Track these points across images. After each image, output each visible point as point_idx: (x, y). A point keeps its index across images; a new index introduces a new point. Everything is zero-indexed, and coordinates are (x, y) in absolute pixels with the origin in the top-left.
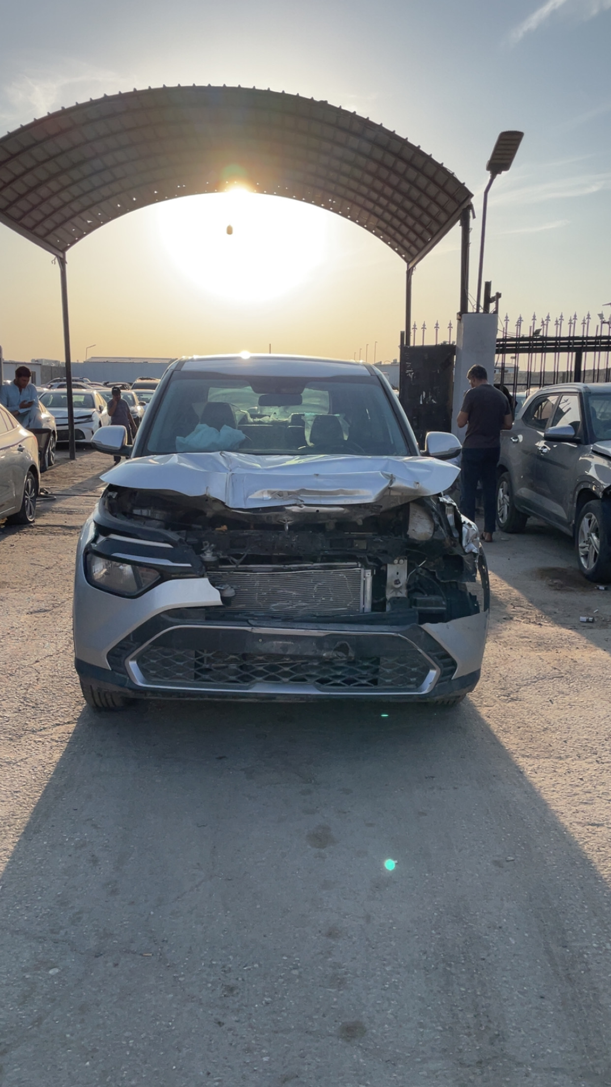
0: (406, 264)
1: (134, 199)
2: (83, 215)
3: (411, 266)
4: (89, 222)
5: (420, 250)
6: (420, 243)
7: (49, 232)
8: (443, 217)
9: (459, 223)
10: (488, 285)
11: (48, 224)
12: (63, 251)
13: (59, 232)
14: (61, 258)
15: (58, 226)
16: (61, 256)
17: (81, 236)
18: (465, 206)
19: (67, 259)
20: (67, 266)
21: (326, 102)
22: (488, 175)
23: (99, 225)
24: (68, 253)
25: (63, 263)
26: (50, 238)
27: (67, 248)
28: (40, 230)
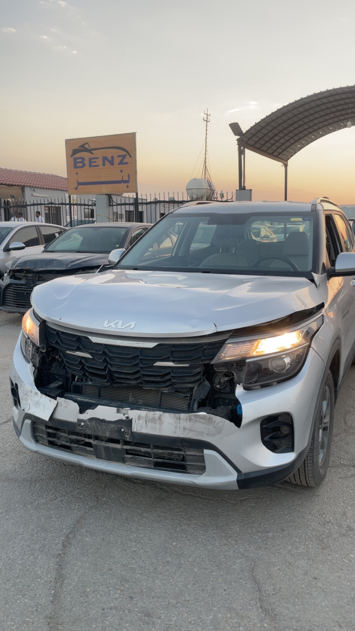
1: (320, 133)
2: (296, 144)
4: (299, 146)
7: (280, 153)
11: (279, 150)
12: (287, 161)
13: (285, 153)
14: (285, 164)
15: (284, 150)
16: (286, 163)
17: (295, 153)
19: (288, 164)
20: (288, 167)
23: (304, 146)
24: (289, 161)
25: (286, 166)
26: (279, 156)
27: (289, 159)
28: (276, 154)
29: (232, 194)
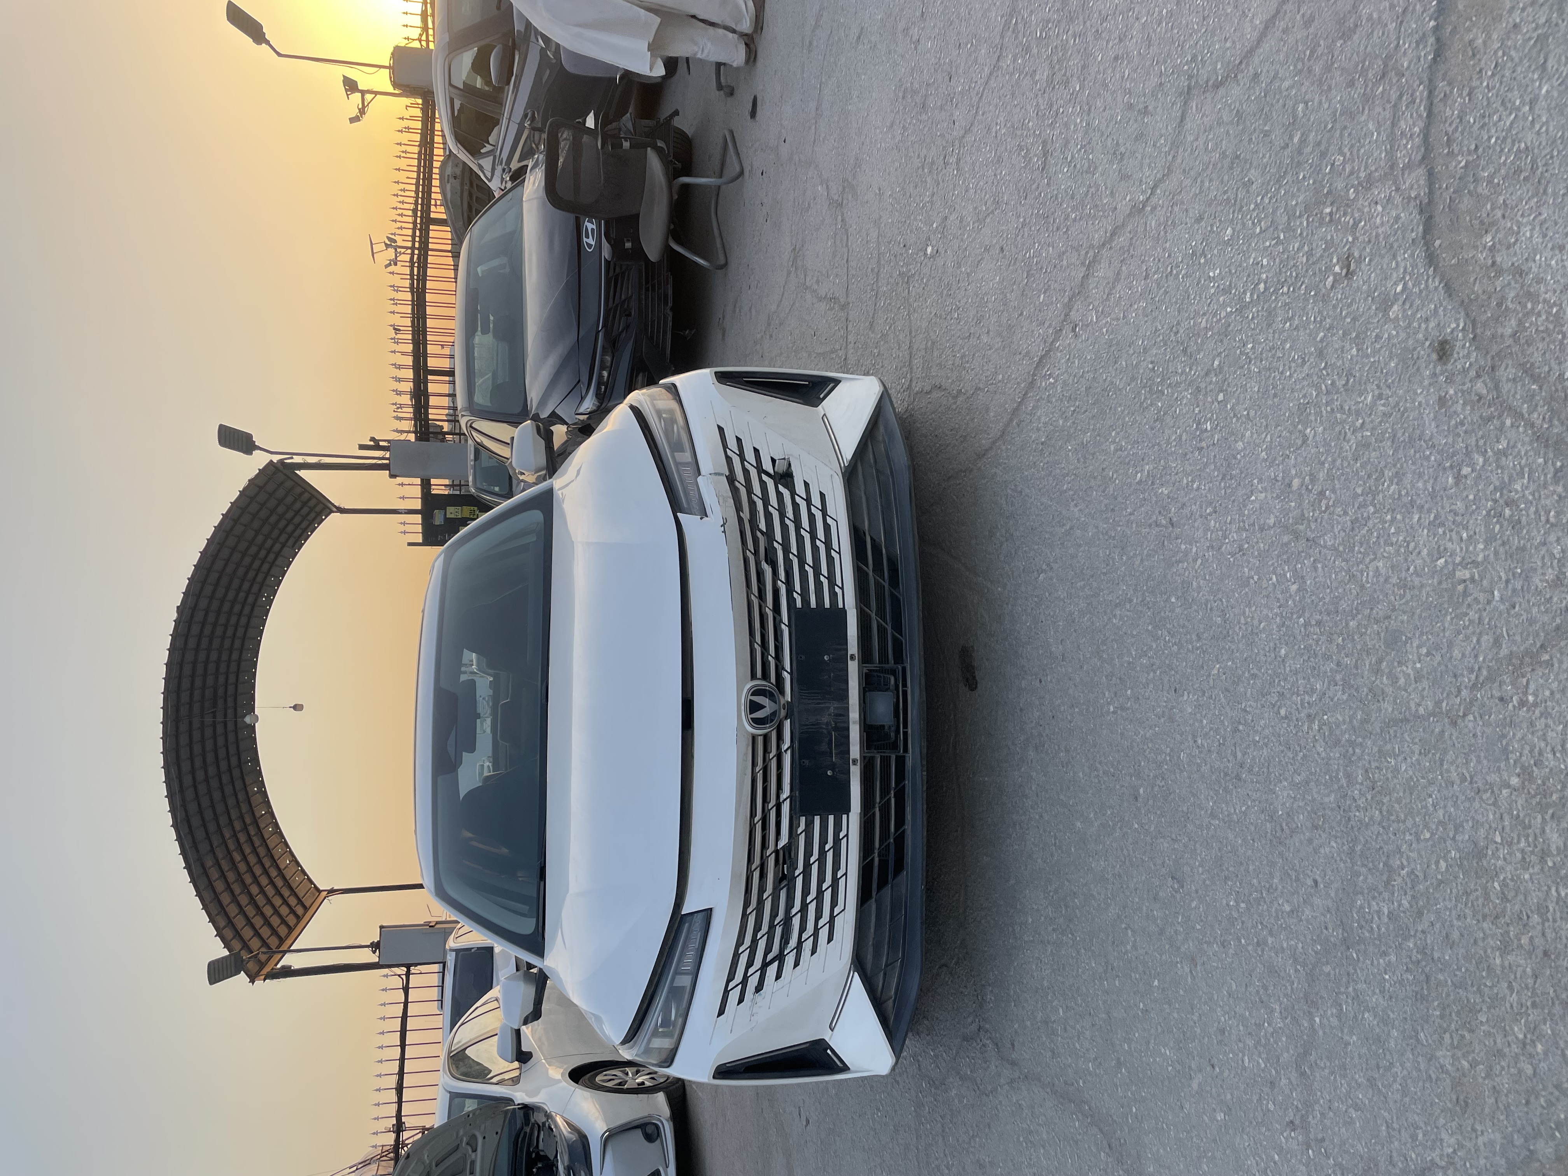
0: (332, 514)
1: (263, 811)
2: (282, 866)
3: (335, 509)
4: (288, 861)
5: (319, 502)
6: (313, 502)
7: (300, 902)
8: (289, 484)
9: (297, 472)
10: (362, 447)
11: (292, 901)
12: (320, 891)
13: (300, 891)
14: (328, 894)
15: (294, 893)
16: (325, 893)
17: (303, 872)
18: (281, 468)
19: (329, 887)
20: (336, 887)
21: (178, 607)
22: (256, 453)
23: (291, 852)
24: (322, 886)
25: (332, 892)
26: (307, 902)
27: (316, 888)
28: (299, 910)
29: (386, 976)
